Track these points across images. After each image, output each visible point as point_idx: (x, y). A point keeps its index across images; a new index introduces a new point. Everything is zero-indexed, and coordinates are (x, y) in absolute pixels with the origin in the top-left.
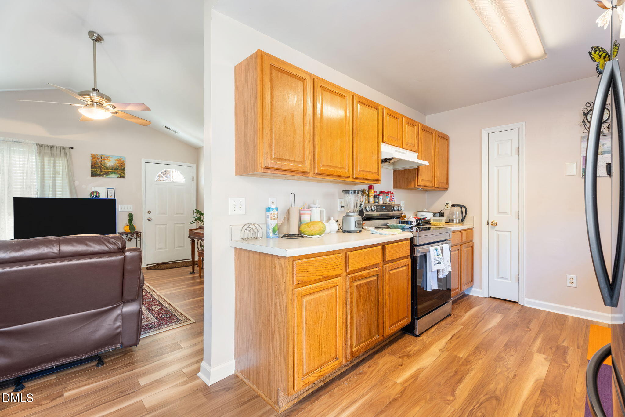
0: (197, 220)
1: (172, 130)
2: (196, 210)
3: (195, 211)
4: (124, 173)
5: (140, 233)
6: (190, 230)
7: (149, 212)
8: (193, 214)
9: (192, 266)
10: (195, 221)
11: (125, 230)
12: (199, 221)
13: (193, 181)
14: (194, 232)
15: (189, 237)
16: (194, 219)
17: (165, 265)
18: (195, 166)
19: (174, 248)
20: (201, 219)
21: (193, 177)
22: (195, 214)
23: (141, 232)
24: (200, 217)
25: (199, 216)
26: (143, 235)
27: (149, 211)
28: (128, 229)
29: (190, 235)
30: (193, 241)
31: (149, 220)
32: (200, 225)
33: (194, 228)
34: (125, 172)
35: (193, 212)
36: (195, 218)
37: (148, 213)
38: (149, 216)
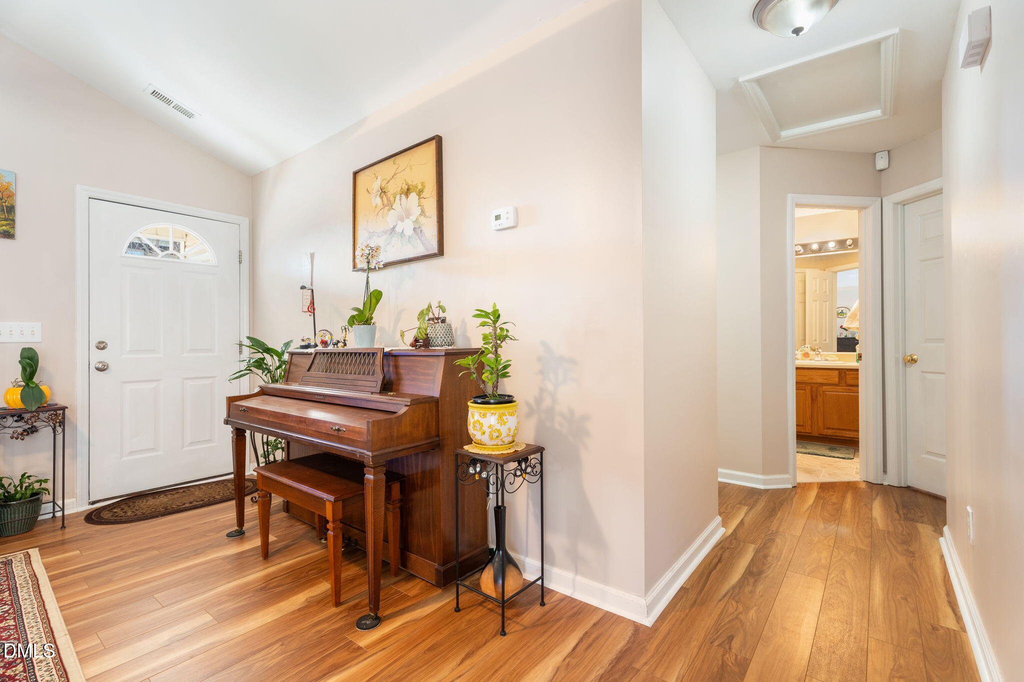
0: (252, 368)
1: (177, 107)
2: (248, 338)
3: (247, 342)
4: (12, 222)
5: (61, 412)
6: (231, 400)
7: (102, 346)
8: (241, 352)
9: (234, 502)
10: (246, 370)
11: (8, 403)
12: (260, 372)
13: (240, 262)
14: (242, 406)
15: (227, 422)
16: (244, 366)
17: (151, 501)
18: (245, 222)
19: (183, 448)
20: (266, 364)
21: (240, 252)
22: (246, 351)
23: (64, 409)
24: (263, 359)
25: (260, 356)
26: (78, 417)
27: (100, 343)
28: (19, 397)
29: (229, 415)
30: (239, 436)
31: (98, 369)
32: (262, 383)
33: (242, 394)
34: (14, 221)
35: (241, 345)
36: (245, 363)
37: (98, 348)
38: (98, 356)
